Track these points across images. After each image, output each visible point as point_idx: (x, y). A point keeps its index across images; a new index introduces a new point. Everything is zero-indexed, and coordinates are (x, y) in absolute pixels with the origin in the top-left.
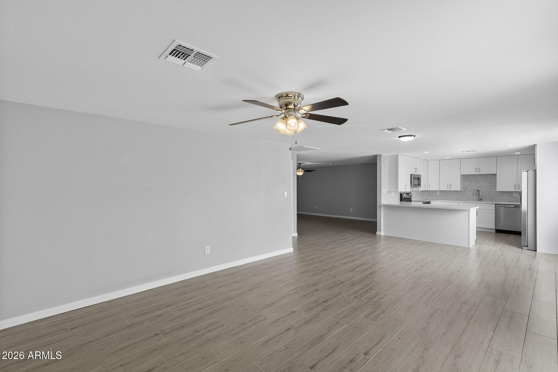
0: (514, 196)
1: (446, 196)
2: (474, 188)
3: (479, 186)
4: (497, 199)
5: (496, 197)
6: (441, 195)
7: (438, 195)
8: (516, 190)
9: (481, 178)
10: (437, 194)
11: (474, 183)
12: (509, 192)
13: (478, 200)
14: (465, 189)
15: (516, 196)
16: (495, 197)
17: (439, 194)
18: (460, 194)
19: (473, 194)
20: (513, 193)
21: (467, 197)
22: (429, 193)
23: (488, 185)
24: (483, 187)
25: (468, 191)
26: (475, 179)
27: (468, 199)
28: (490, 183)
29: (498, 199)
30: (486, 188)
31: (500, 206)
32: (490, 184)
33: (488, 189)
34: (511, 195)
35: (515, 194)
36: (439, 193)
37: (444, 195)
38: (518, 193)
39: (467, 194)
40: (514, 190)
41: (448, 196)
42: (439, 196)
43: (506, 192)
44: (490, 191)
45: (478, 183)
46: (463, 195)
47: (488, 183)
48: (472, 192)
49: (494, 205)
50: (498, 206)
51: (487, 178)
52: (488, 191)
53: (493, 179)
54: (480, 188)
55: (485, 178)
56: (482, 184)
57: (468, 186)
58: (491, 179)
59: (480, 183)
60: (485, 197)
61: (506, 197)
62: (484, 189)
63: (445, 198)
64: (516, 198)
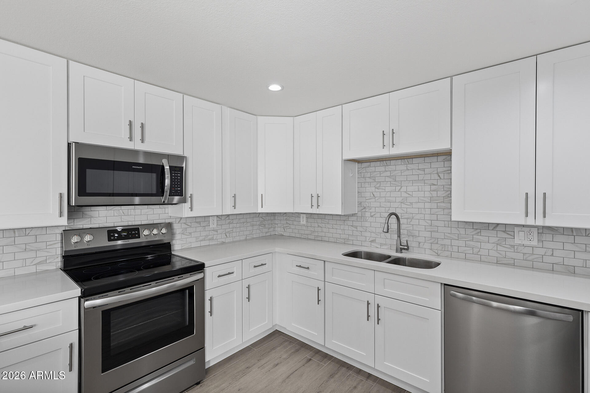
0: (517, 241)
1: (320, 229)
2: (386, 205)
3: (400, 199)
4: (455, 249)
6: (309, 224)
7: (304, 225)
8: (530, 221)
9: (407, 173)
10: (302, 223)
11: (388, 189)
14: (365, 208)
15: (527, 243)
16: (447, 242)
17: (304, 223)
20: (516, 229)
21: (369, 234)
22: (286, 220)
23: (427, 194)
24: (411, 203)
25: (372, 216)
26: (388, 174)
27: (372, 241)
28: (433, 187)
29: (461, 249)
30: (421, 205)
31: (463, 299)
32: (434, 194)
34: (505, 235)
35: (522, 234)
36: (305, 219)
37: (316, 225)
38: (534, 230)
39: (367, 224)
40: (521, 221)
41: (324, 230)
42: (304, 228)
44: (434, 217)
45: (398, 188)
46: (359, 229)
47: (427, 188)
49: (438, 290)
50: (455, 296)
51: (424, 170)
52: (427, 217)
53: (442, 172)
54: (403, 206)
55: (418, 169)
56: (411, 193)
57: (370, 199)
58: (437, 174)
59: (404, 189)
60: (421, 239)
61: (490, 246)
62: (416, 211)
63: (316, 234)
64: (527, 250)
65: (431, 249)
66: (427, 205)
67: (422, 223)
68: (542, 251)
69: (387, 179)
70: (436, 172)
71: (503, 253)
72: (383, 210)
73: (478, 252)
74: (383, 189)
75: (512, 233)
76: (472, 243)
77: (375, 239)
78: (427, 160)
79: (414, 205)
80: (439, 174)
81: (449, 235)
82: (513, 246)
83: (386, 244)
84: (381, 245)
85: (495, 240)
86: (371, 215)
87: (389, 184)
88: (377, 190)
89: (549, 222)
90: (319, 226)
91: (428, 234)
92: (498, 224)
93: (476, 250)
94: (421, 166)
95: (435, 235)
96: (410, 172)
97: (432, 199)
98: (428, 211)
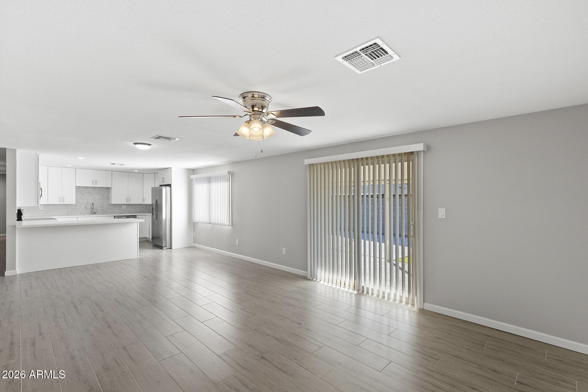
0: (122, 208)
2: (87, 201)
3: (92, 199)
9: (94, 191)
11: (87, 196)
12: (118, 204)
13: (92, 214)
14: (78, 202)
15: (124, 208)
16: (107, 210)
17: (42, 209)
18: (71, 208)
19: (86, 208)
20: (123, 205)
21: (79, 211)
23: (101, 198)
25: (80, 205)
26: (87, 191)
27: (81, 213)
28: (102, 196)
30: (99, 201)
32: (103, 198)
37: (50, 209)
38: (126, 205)
39: (78, 207)
41: (55, 211)
43: (116, 204)
44: (103, 204)
45: (91, 196)
46: (74, 209)
48: (85, 206)
52: (101, 204)
54: (93, 201)
56: (95, 197)
57: (80, 199)
59: (93, 196)
60: (98, 210)
61: (116, 210)
62: (97, 202)
63: (50, 213)
64: (124, 210)
65: (102, 212)
66: (101, 201)
68: (126, 210)
69: (87, 193)
71: (120, 211)
72: (86, 203)
75: (121, 206)
79: (96, 201)
80: (104, 193)
85: (117, 208)
87: (87, 194)
89: (130, 203)
90: (52, 210)
91: (101, 209)
93: (113, 211)
94: (99, 190)
98: (101, 202)
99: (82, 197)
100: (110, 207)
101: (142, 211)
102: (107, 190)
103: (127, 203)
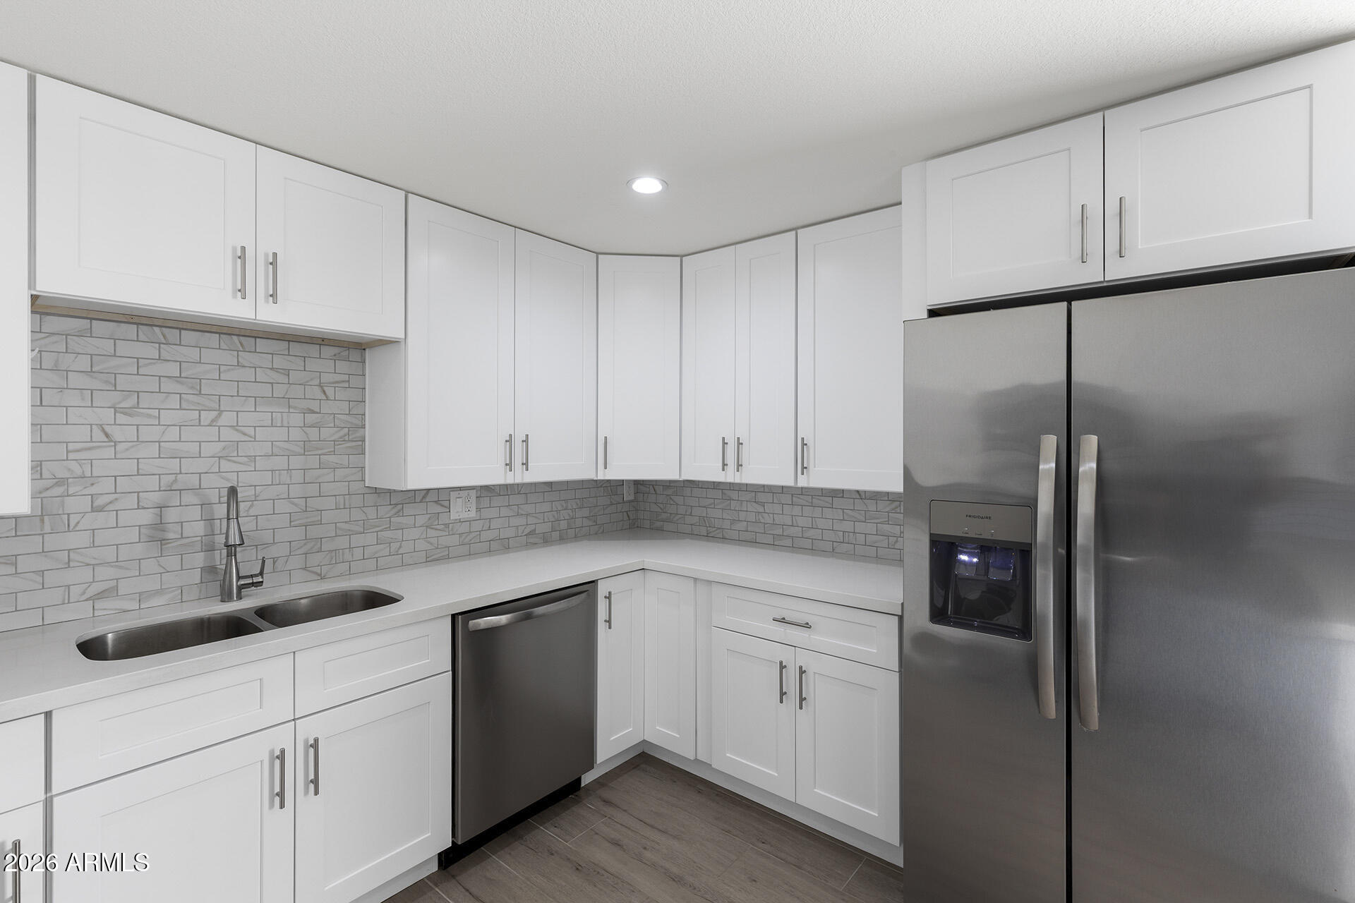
0: (454, 516)
3: (216, 448)
4: (358, 554)
5: (357, 540)
11: (167, 417)
14: (62, 482)
15: (464, 515)
16: (342, 542)
19: (158, 535)
20: (452, 496)
21: (86, 574)
23: (296, 434)
26: (173, 370)
27: (101, 595)
28: (311, 418)
29: (368, 552)
30: (280, 462)
32: (313, 433)
33: (297, 477)
34: (438, 509)
35: (459, 502)
38: (473, 493)
44: (313, 489)
45: (207, 417)
47: (297, 419)
48: (147, 517)
51: (287, 373)
52: (296, 491)
53: (330, 383)
54: (225, 465)
55: (272, 369)
56: (251, 431)
57: (90, 449)
58: (320, 386)
59: (227, 419)
61: (416, 533)
64: (464, 528)
65: (305, 569)
66: (296, 462)
67: (283, 506)
68: (477, 526)
69: (168, 386)
70: (317, 382)
71: (434, 541)
72: (152, 483)
73: (399, 549)
74: (149, 416)
75: (446, 503)
76: (388, 534)
77: (113, 583)
78: (296, 348)
79: (260, 464)
80: (325, 388)
81: (346, 526)
82: (447, 525)
83: (160, 592)
84: (142, 597)
85: (421, 520)
86: (94, 505)
87: (174, 402)
88: (122, 419)
91: (297, 534)
92: (429, 490)
93: (394, 546)
94: (279, 362)
95: (314, 532)
96: (248, 374)
97: (307, 448)
99: (117, 433)
100: (371, 513)
101: (564, 525)
102: (342, 366)
103: (510, 479)
